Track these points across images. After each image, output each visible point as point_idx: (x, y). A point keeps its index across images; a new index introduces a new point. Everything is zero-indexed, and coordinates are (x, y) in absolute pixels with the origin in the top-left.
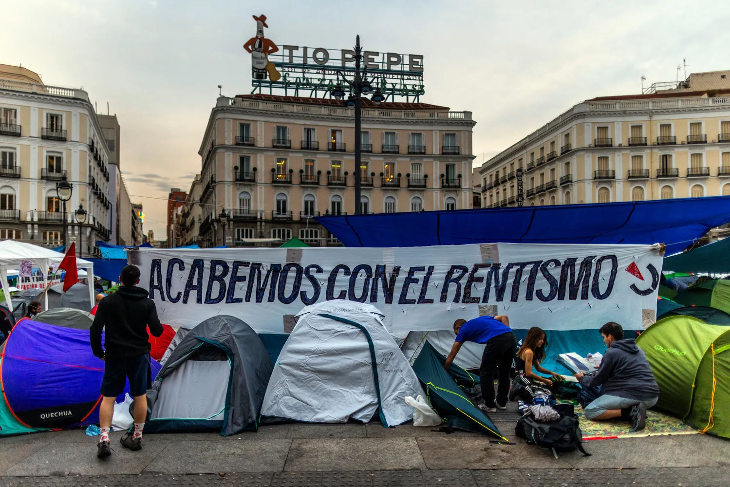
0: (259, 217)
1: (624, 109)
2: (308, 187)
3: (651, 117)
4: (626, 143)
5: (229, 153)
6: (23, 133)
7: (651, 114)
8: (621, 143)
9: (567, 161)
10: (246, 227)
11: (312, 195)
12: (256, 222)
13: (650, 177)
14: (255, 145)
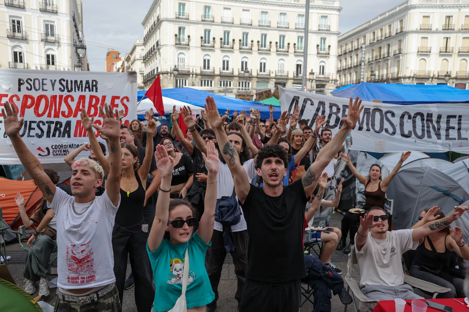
0: (191, 71)
1: (442, 4)
2: (225, 51)
3: (459, 10)
4: (440, 29)
5: (171, 24)
6: (26, 7)
7: (460, 8)
8: (437, 28)
9: (400, 39)
10: (182, 78)
11: (228, 56)
12: (189, 75)
13: (454, 52)
14: (189, 19)
